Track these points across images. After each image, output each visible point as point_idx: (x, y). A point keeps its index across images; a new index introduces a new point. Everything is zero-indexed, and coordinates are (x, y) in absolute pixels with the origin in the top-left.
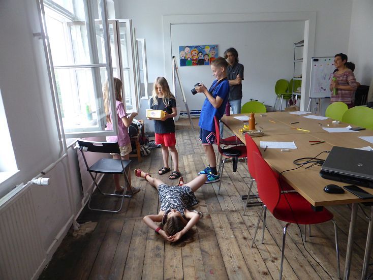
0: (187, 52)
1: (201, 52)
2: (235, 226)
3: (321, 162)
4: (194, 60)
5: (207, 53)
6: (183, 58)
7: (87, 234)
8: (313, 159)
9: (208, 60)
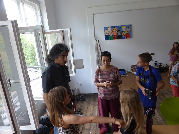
0: (109, 31)
1: (119, 30)
4: (114, 36)
5: (124, 31)
6: (107, 35)
9: (125, 35)
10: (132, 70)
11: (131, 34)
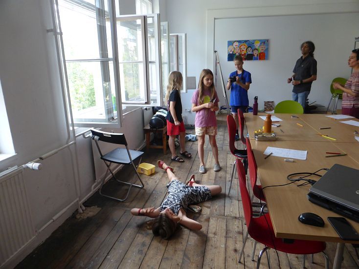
0: (235, 47)
1: (250, 47)
2: (230, 235)
3: (312, 182)
4: (242, 55)
5: (257, 48)
6: (231, 53)
7: (88, 217)
8: (311, 174)
9: (257, 55)
10: (265, 108)
11: (268, 54)
